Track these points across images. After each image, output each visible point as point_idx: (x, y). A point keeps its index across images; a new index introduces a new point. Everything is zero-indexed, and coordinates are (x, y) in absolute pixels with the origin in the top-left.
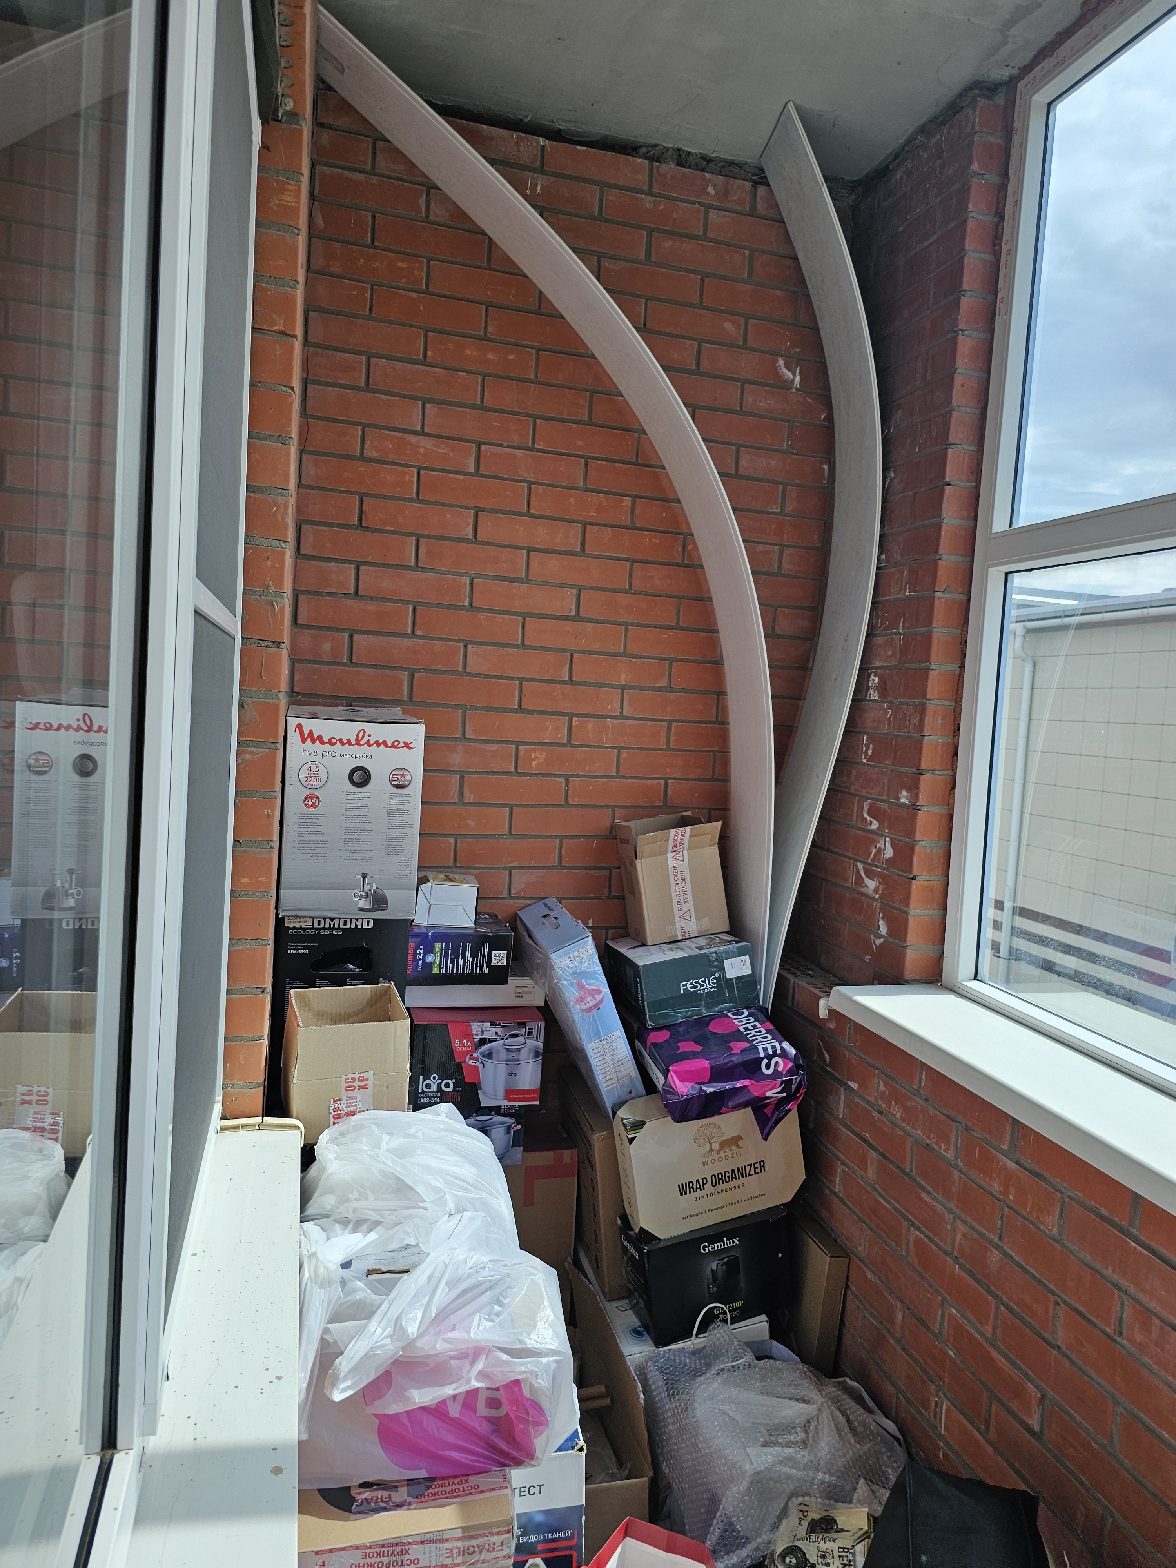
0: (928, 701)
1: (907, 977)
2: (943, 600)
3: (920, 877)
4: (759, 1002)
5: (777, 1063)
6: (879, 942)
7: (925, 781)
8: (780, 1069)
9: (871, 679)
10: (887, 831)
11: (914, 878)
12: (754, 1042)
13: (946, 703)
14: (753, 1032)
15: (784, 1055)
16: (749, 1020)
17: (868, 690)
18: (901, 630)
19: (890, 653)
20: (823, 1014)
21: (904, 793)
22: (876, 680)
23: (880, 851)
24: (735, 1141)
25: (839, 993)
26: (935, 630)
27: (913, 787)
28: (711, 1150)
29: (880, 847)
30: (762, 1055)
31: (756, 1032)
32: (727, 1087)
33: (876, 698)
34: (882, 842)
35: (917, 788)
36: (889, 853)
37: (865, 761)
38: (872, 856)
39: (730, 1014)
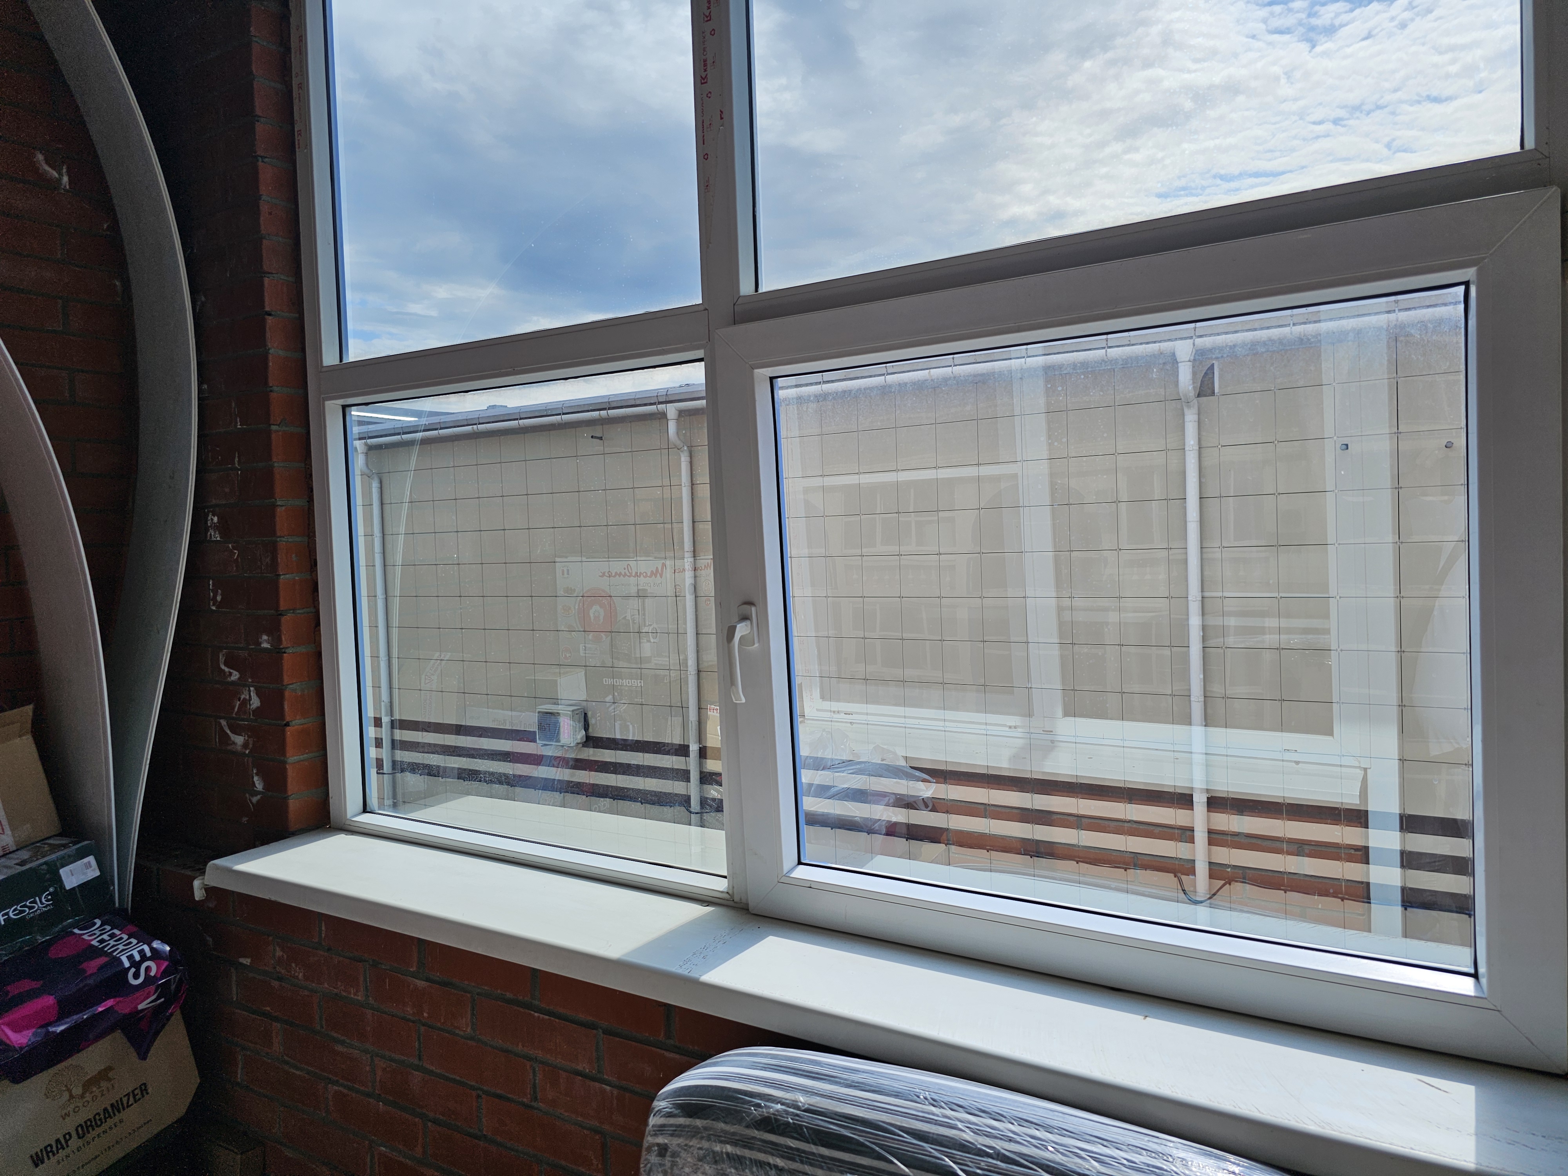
0: (278, 539)
1: (291, 830)
2: (280, 433)
3: (294, 722)
4: (114, 904)
5: (148, 969)
6: (255, 799)
7: (286, 620)
8: (152, 974)
9: (209, 518)
10: (250, 680)
11: (287, 724)
12: (115, 954)
13: (298, 539)
14: (112, 943)
15: (156, 955)
16: (104, 929)
17: (207, 530)
18: (237, 466)
19: (227, 490)
20: (199, 894)
21: (265, 637)
22: (216, 519)
23: (245, 703)
24: (104, 1075)
25: (217, 867)
26: (276, 464)
27: (274, 630)
28: (71, 1097)
29: (244, 699)
30: (127, 964)
31: (115, 941)
32: (85, 1017)
33: (218, 539)
34: (246, 693)
35: (279, 630)
36: (256, 702)
37: (214, 608)
38: (236, 709)
39: (76, 931)
